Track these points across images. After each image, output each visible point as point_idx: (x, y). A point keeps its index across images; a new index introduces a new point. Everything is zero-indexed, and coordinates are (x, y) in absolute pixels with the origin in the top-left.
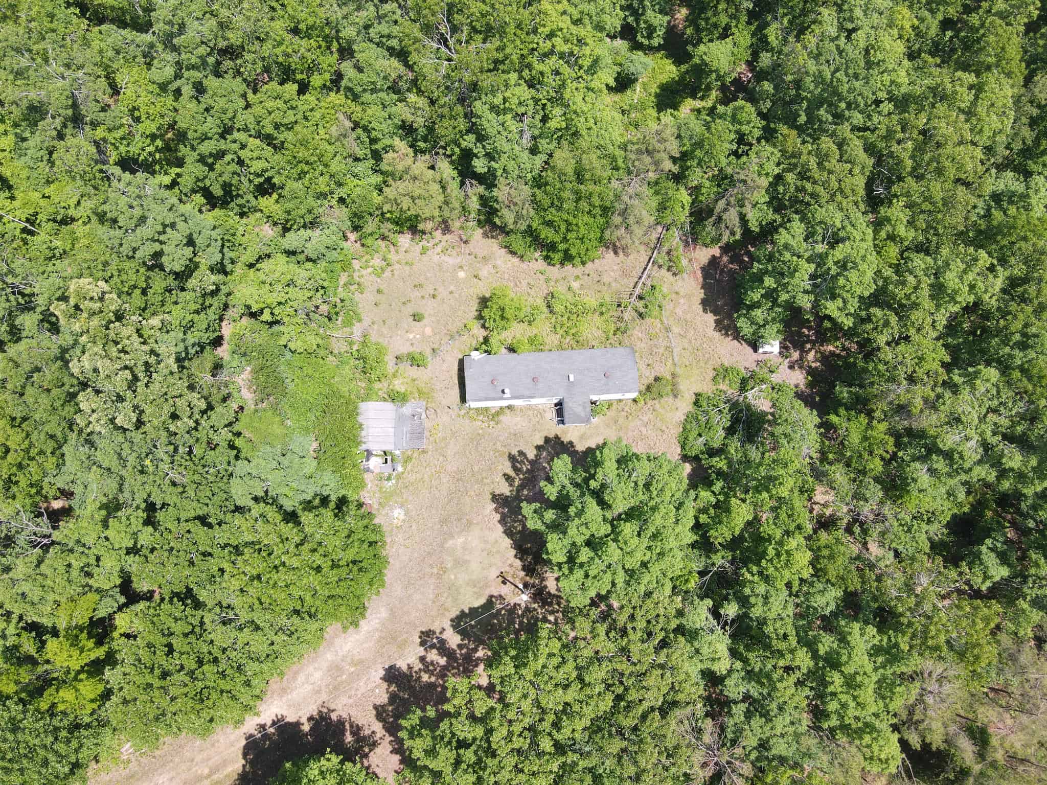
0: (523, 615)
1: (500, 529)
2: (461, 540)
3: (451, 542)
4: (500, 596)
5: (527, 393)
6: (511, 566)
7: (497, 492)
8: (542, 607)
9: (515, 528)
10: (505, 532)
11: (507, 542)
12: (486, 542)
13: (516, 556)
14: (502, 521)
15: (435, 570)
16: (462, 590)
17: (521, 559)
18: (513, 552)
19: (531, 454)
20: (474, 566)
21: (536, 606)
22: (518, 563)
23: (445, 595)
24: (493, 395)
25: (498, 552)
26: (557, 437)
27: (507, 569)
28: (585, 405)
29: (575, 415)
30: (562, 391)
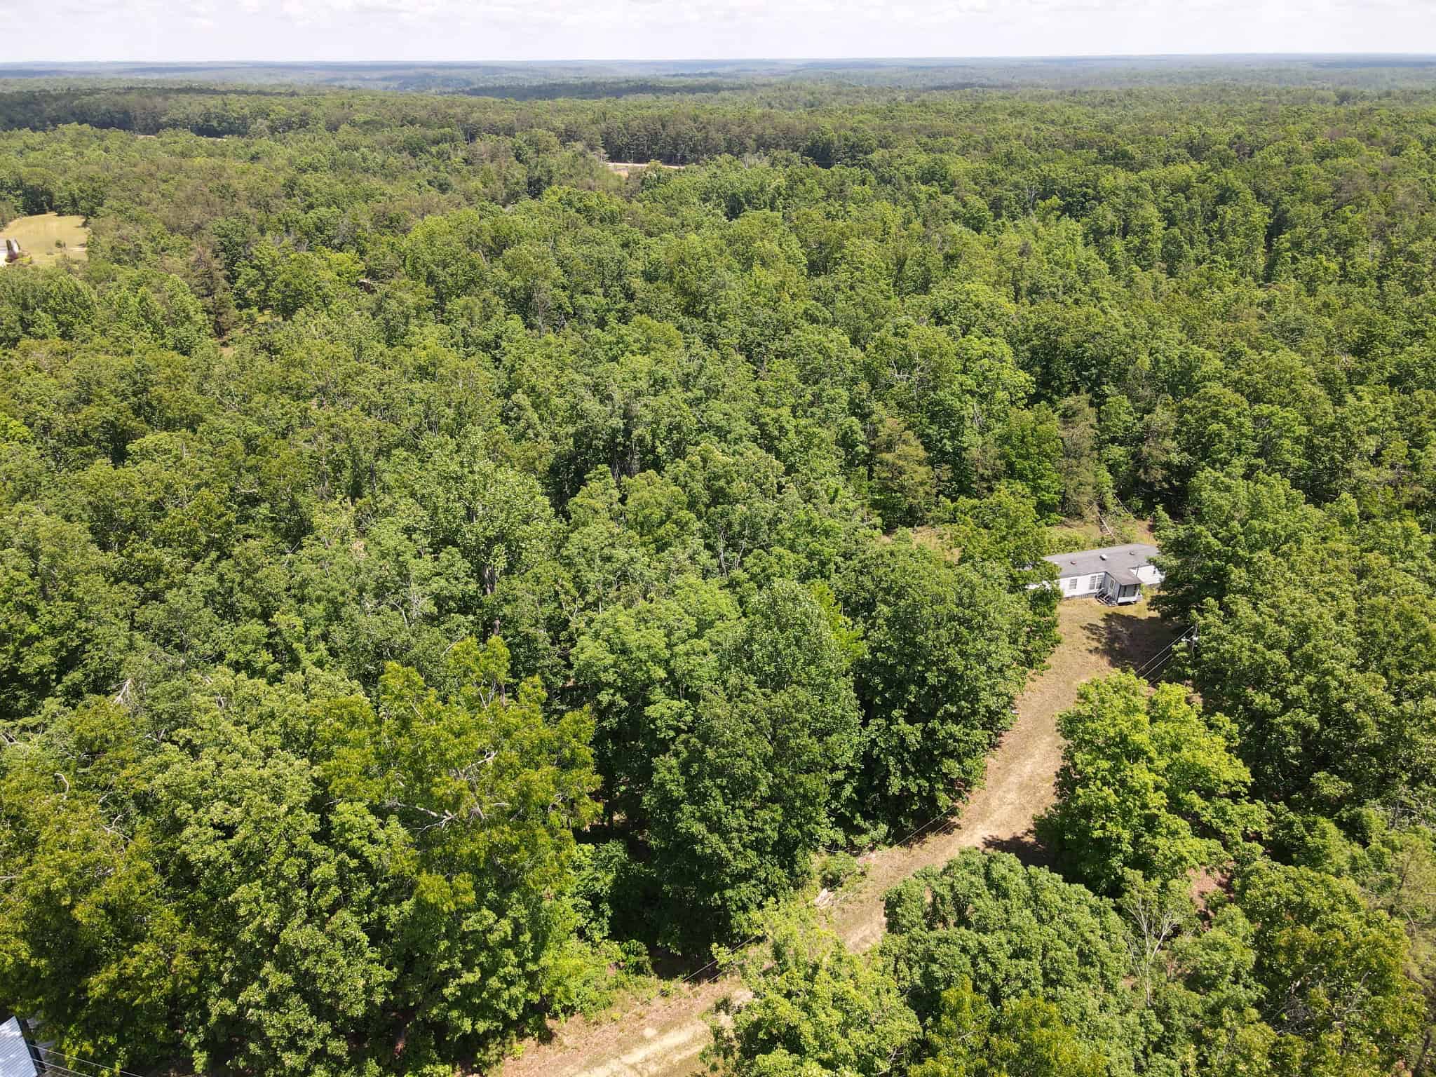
7: (1092, 648)
19: (1102, 624)
26: (1115, 613)
28: (1130, 574)
29: (1126, 579)
30: (1103, 568)
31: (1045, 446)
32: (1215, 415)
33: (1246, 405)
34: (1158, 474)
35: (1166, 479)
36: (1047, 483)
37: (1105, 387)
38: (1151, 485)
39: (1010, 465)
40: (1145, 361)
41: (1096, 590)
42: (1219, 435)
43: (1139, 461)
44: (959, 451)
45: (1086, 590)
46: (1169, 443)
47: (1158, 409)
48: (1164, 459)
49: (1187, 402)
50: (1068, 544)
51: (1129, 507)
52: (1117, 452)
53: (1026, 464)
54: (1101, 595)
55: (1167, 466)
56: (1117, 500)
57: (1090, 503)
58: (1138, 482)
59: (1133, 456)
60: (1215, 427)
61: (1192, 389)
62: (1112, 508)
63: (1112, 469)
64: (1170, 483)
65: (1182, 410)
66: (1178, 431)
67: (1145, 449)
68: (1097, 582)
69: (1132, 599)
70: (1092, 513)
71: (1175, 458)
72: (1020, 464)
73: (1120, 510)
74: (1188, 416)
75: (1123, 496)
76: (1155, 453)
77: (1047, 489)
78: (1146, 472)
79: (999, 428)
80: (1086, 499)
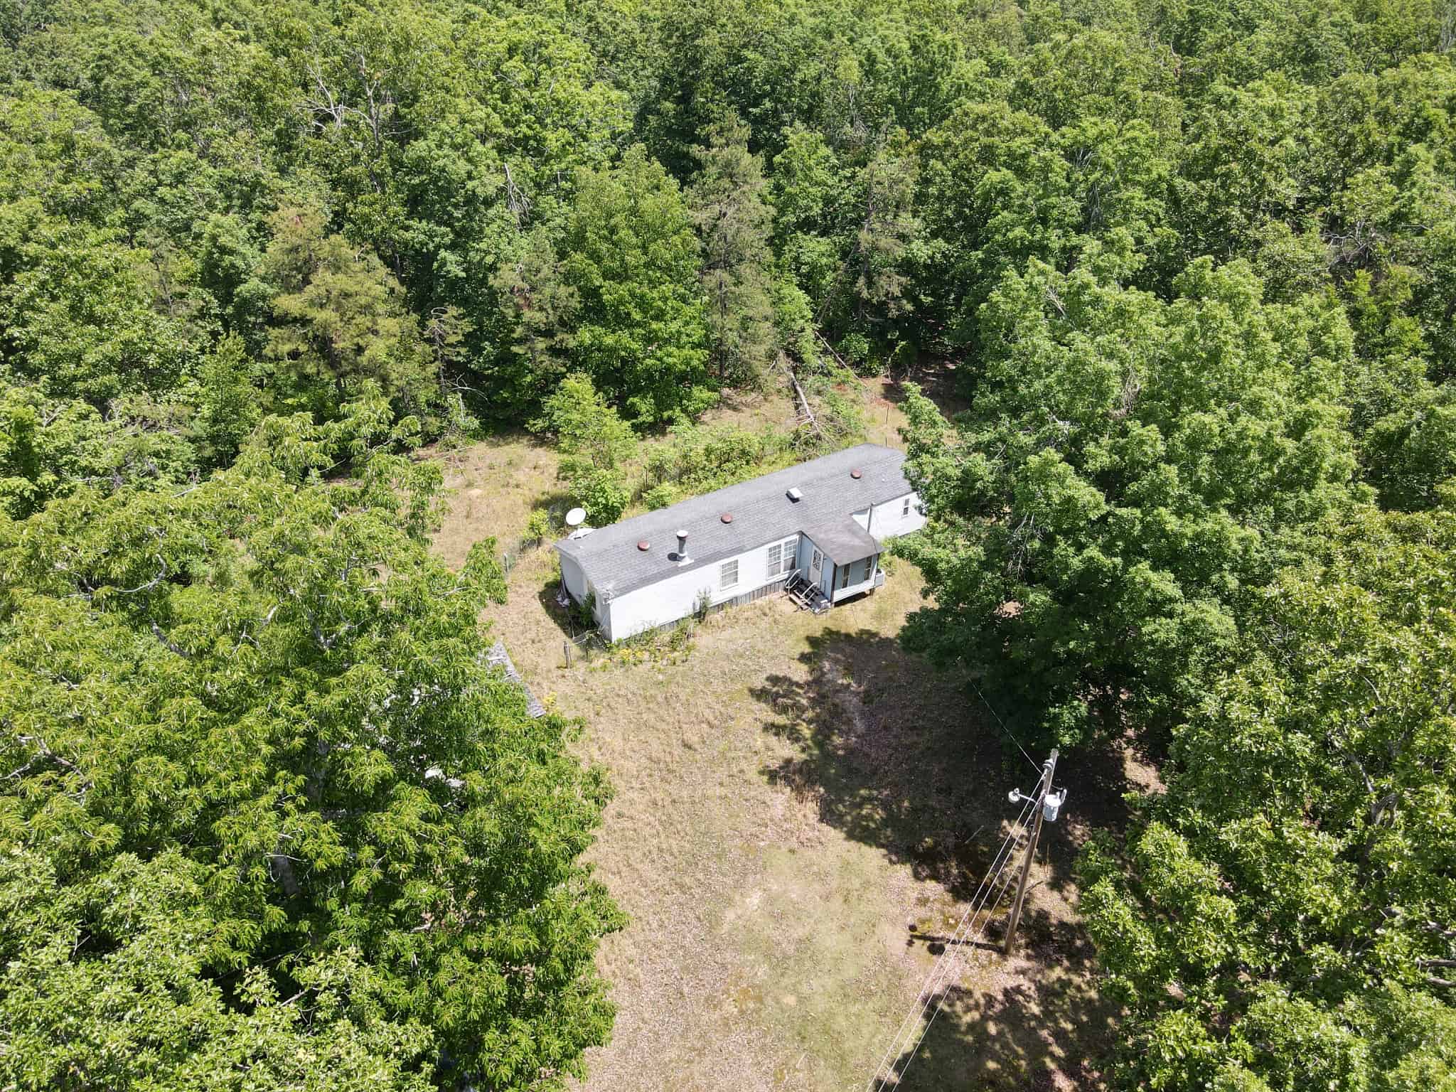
0: (1048, 1014)
1: (834, 836)
2: (755, 899)
3: (730, 915)
4: (954, 989)
5: (724, 546)
6: (923, 901)
7: (775, 765)
8: (1077, 967)
9: (869, 818)
10: (850, 836)
11: (873, 857)
12: (822, 877)
13: (917, 876)
14: (828, 815)
15: (730, 1009)
16: (841, 1023)
17: (935, 877)
18: (904, 871)
19: (800, 673)
20: (831, 940)
21: (1057, 972)
22: (934, 888)
23: (801, 1060)
24: (654, 570)
25: (866, 884)
26: (829, 632)
27: (922, 912)
28: (852, 529)
29: (845, 548)
30: (792, 522)
31: (657, 247)
32: (988, 157)
33: (1044, 128)
34: (893, 284)
35: (908, 294)
36: (674, 326)
37: (786, 130)
38: (881, 309)
39: (591, 294)
40: (850, 69)
41: (784, 575)
42: (1004, 192)
43: (855, 260)
44: (479, 274)
45: (762, 580)
46: (908, 222)
47: (881, 156)
48: (900, 252)
49: (934, 136)
50: (725, 458)
51: (844, 353)
52: (815, 248)
53: (623, 290)
54: (798, 585)
55: (907, 266)
56: (823, 342)
57: (772, 356)
58: (856, 302)
59: (844, 255)
60: (994, 176)
61: (939, 114)
62: (814, 362)
63: (809, 284)
64: (914, 300)
65: (926, 151)
66: (920, 198)
67: (864, 236)
68: (785, 557)
69: (864, 587)
70: (778, 375)
71: (921, 251)
72: (611, 292)
73: (830, 362)
74: (936, 164)
75: (832, 332)
76: (884, 242)
77: (674, 340)
78: (870, 284)
79: (559, 213)
80: (761, 350)
